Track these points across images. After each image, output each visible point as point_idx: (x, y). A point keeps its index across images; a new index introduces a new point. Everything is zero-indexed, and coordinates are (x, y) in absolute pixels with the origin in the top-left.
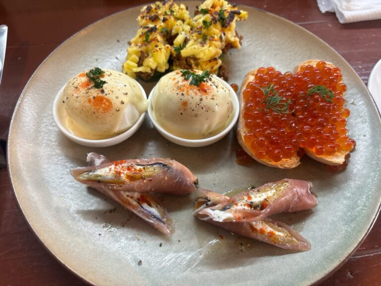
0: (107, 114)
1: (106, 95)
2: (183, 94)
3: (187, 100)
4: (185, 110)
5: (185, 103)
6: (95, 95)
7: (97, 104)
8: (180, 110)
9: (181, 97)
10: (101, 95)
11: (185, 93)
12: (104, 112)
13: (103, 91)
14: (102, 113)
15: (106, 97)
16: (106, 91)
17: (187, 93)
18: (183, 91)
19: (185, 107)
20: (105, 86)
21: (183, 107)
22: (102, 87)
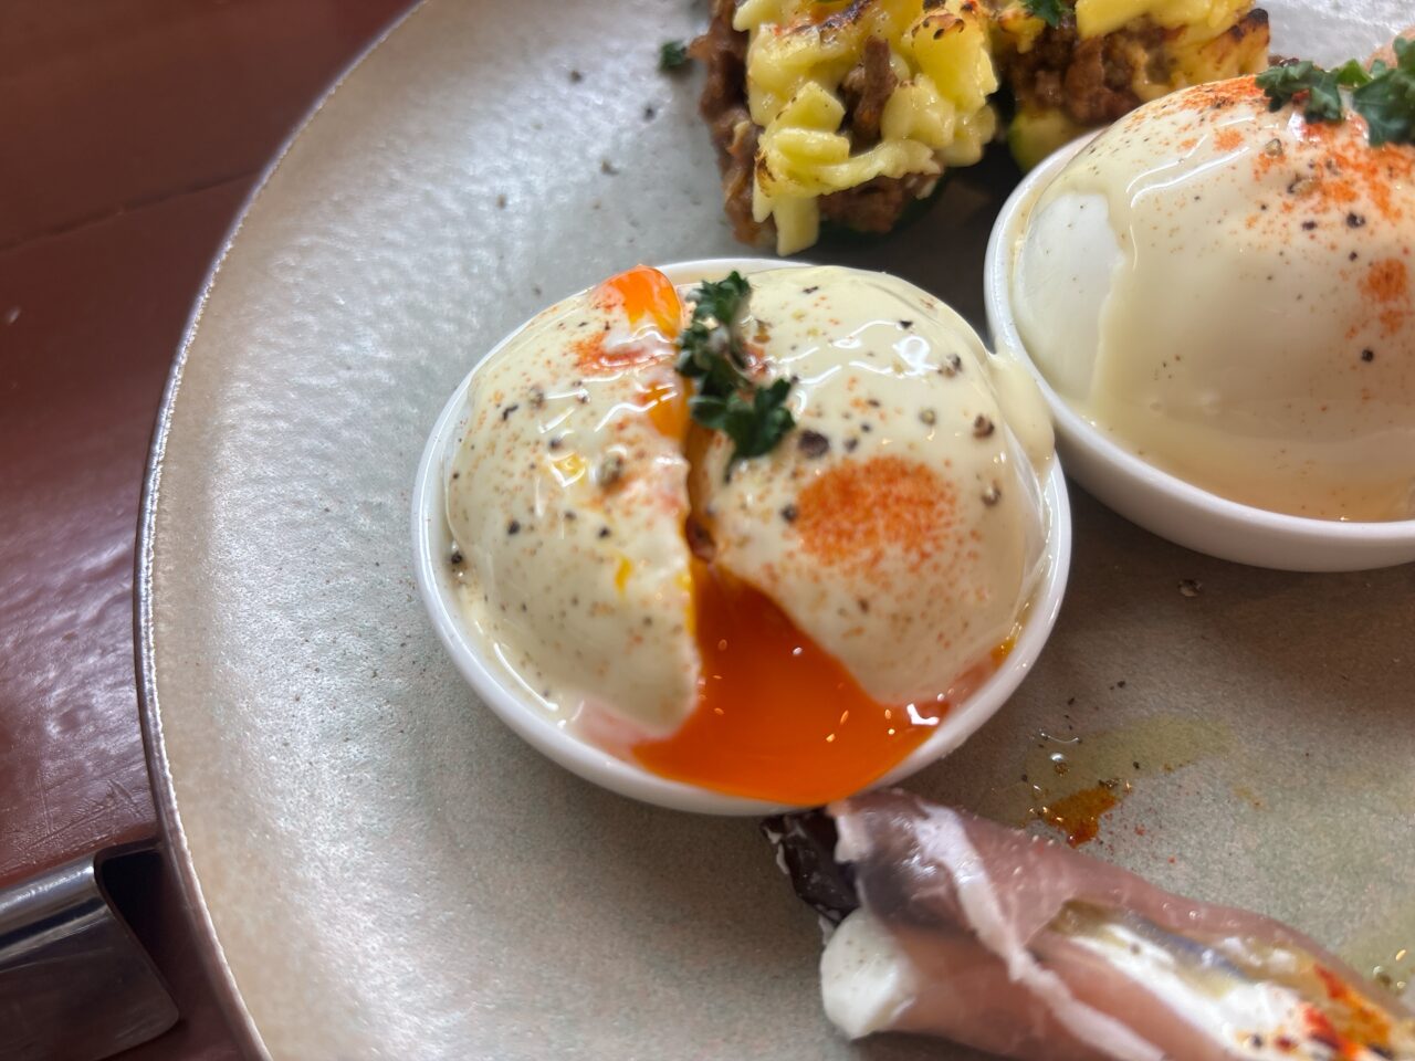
0: (944, 559)
1: (852, 445)
2: (1353, 221)
3: (1396, 253)
4: (1392, 321)
5: (1388, 277)
6: (783, 493)
7: (840, 534)
8: (1353, 332)
9: (1350, 239)
10: (817, 469)
11: (1364, 205)
12: (924, 556)
13: (815, 443)
14: (914, 569)
15: (863, 455)
16: (835, 429)
17: (1384, 206)
18: (1352, 197)
19: (1393, 305)
20: (800, 405)
21: (1379, 308)
22: (788, 423)
